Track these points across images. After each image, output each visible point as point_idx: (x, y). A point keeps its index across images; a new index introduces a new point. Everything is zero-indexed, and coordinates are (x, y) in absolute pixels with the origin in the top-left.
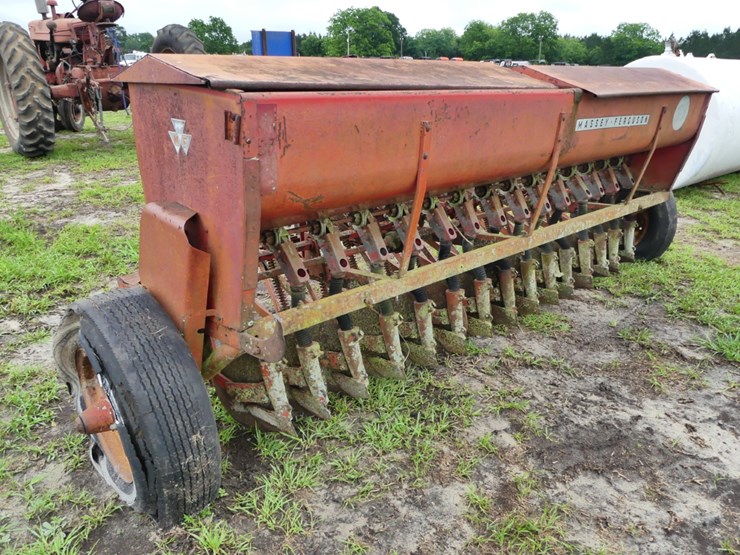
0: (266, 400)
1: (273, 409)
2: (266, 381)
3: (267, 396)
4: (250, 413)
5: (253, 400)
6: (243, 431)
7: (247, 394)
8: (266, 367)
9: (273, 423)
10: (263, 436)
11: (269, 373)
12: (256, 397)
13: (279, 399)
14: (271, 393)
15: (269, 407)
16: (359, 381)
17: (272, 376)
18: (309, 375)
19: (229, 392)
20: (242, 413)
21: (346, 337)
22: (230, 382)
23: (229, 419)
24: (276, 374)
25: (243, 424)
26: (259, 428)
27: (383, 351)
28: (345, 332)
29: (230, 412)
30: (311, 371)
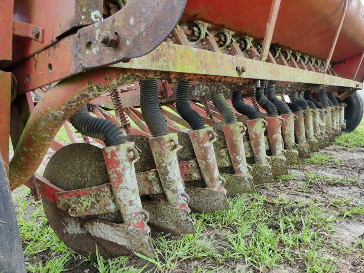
0: (112, 208)
1: (122, 222)
2: (113, 176)
3: (114, 201)
4: (88, 234)
5: (93, 212)
6: (79, 261)
7: (85, 204)
8: (113, 153)
9: (122, 241)
10: (105, 264)
11: (118, 163)
12: (97, 206)
13: (131, 203)
14: (120, 195)
15: (117, 219)
16: (215, 189)
17: (121, 166)
18: (167, 173)
19: (60, 206)
20: (78, 236)
21: (201, 136)
22: (62, 191)
23: (61, 247)
24: (128, 164)
25: (79, 251)
26: (101, 254)
27: (228, 165)
28: (200, 131)
29: (63, 237)
30: (169, 168)
